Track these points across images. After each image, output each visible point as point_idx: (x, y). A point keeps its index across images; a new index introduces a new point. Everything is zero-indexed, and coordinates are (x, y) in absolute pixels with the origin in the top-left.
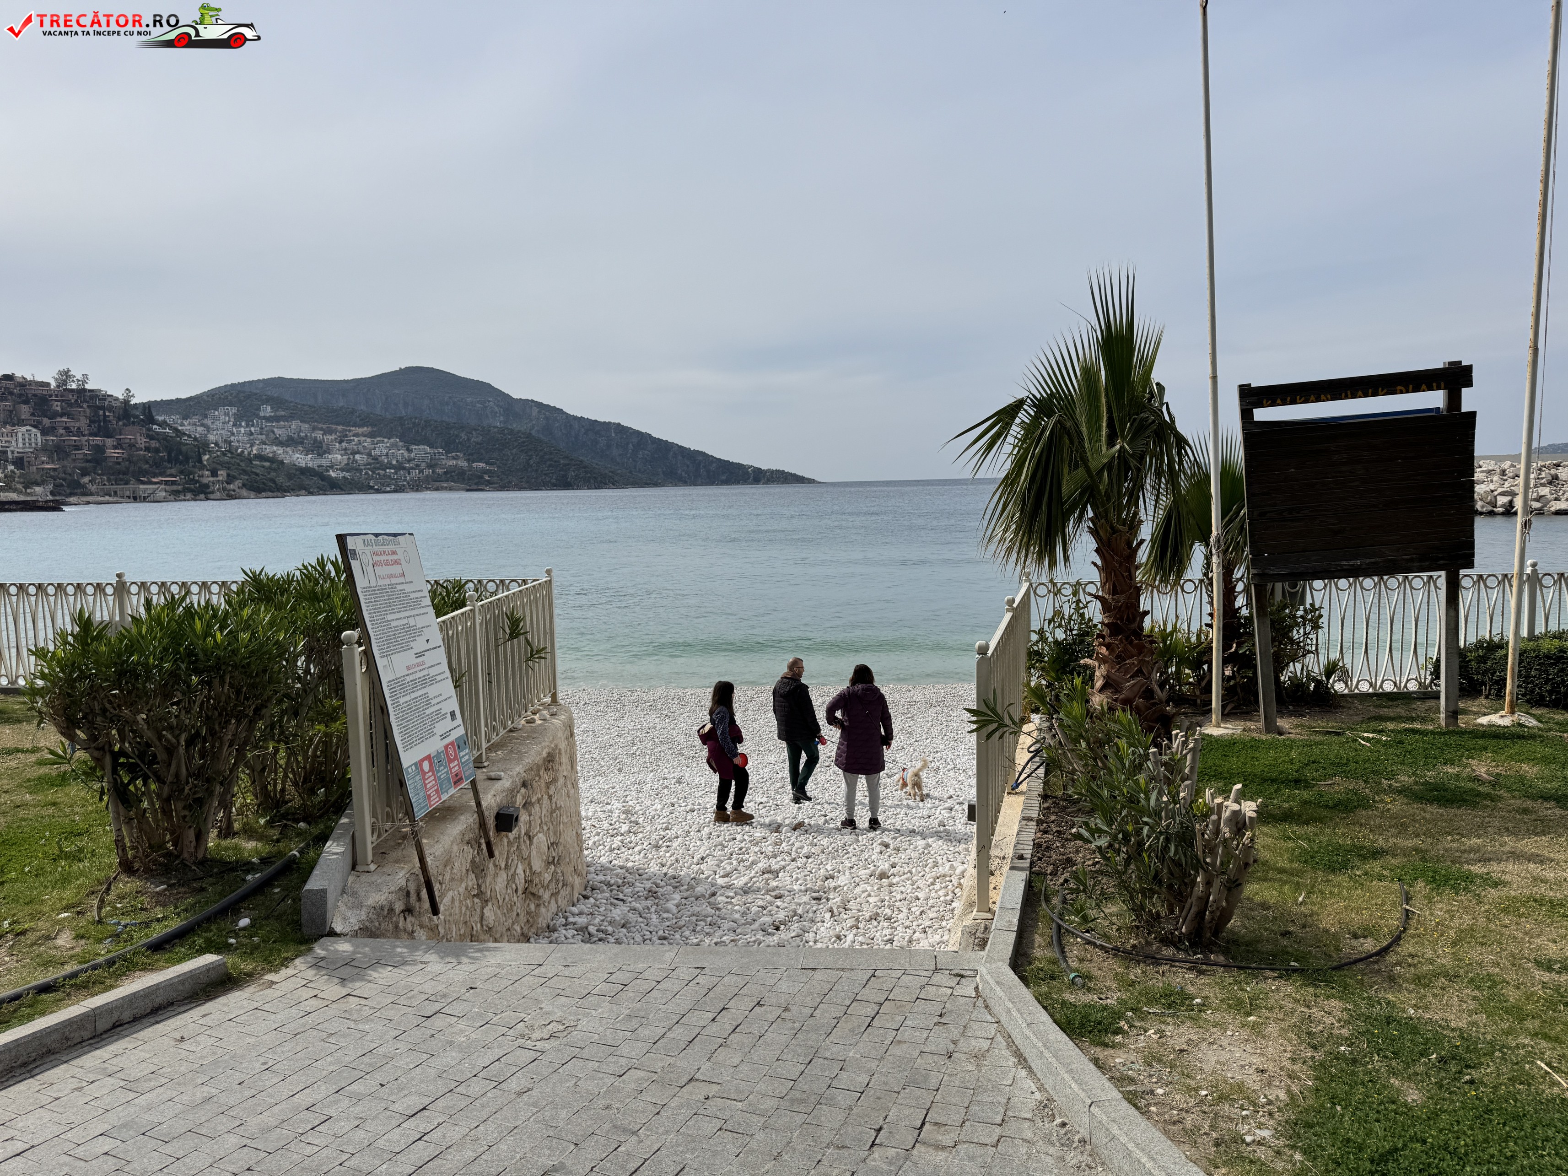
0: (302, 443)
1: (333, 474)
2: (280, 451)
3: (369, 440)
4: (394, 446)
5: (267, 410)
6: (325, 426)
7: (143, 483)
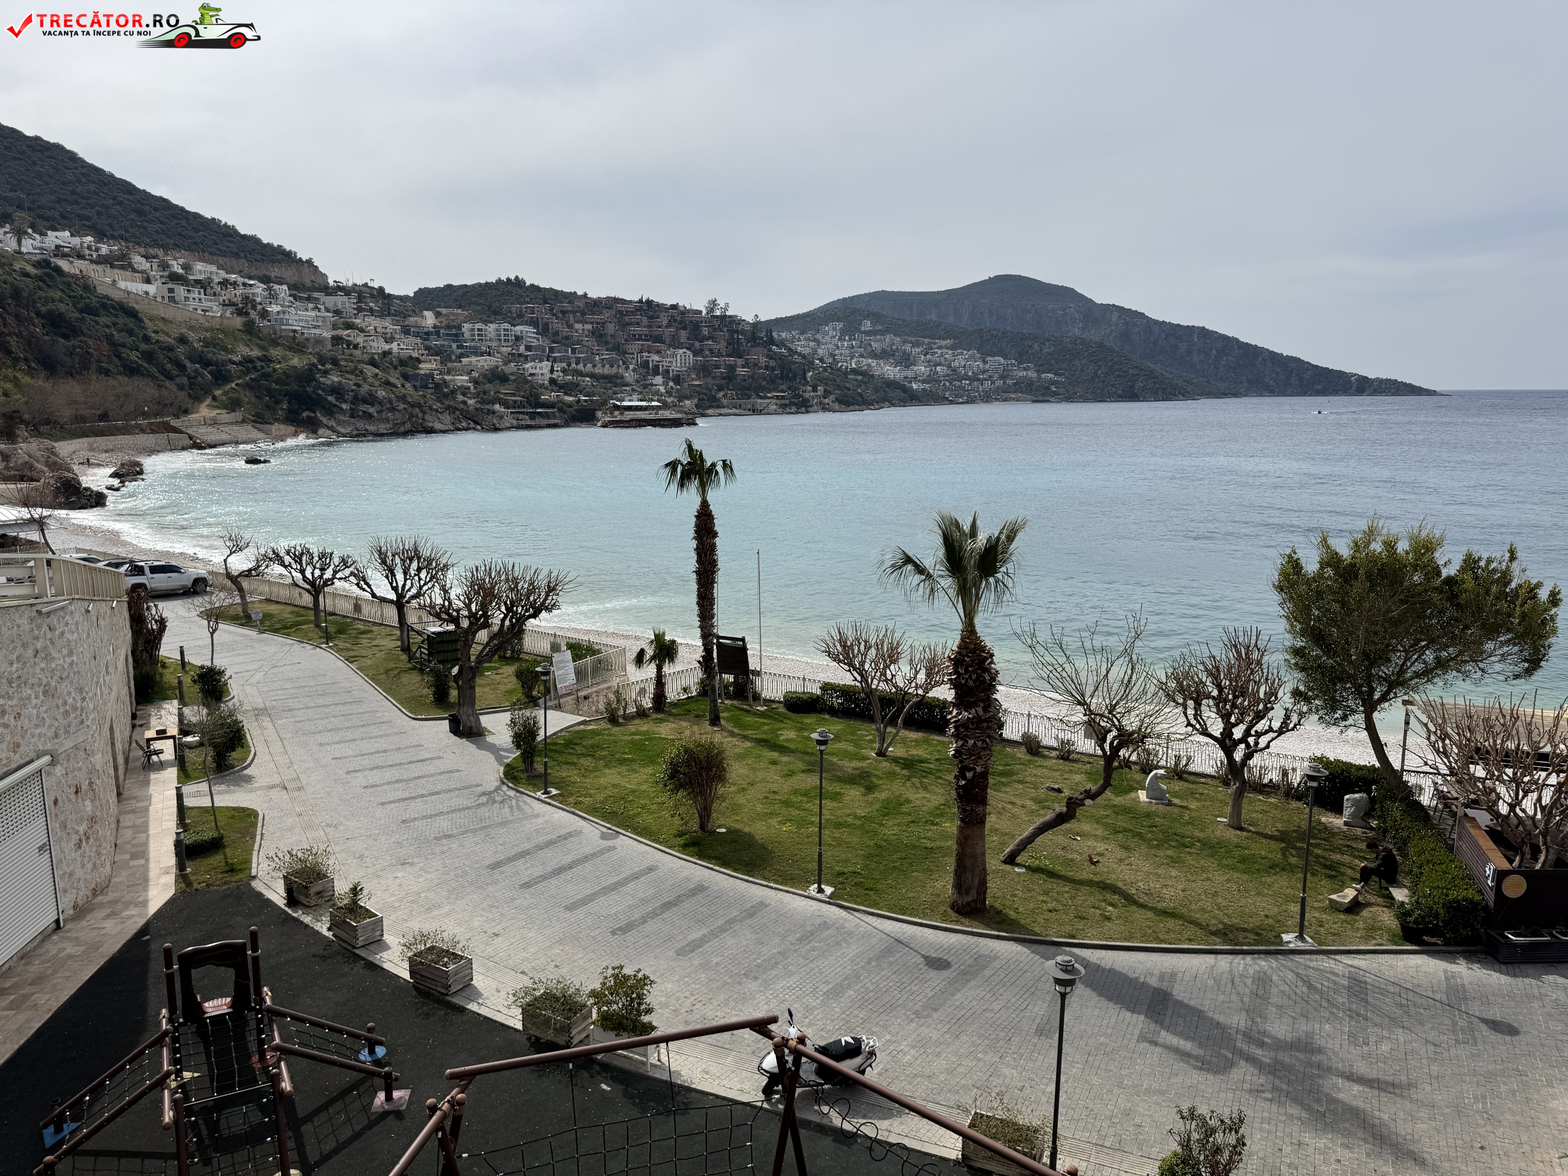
0: (893, 355)
1: (915, 386)
2: (873, 363)
3: (950, 352)
4: (972, 357)
5: (867, 325)
6: (914, 339)
7: (761, 398)
